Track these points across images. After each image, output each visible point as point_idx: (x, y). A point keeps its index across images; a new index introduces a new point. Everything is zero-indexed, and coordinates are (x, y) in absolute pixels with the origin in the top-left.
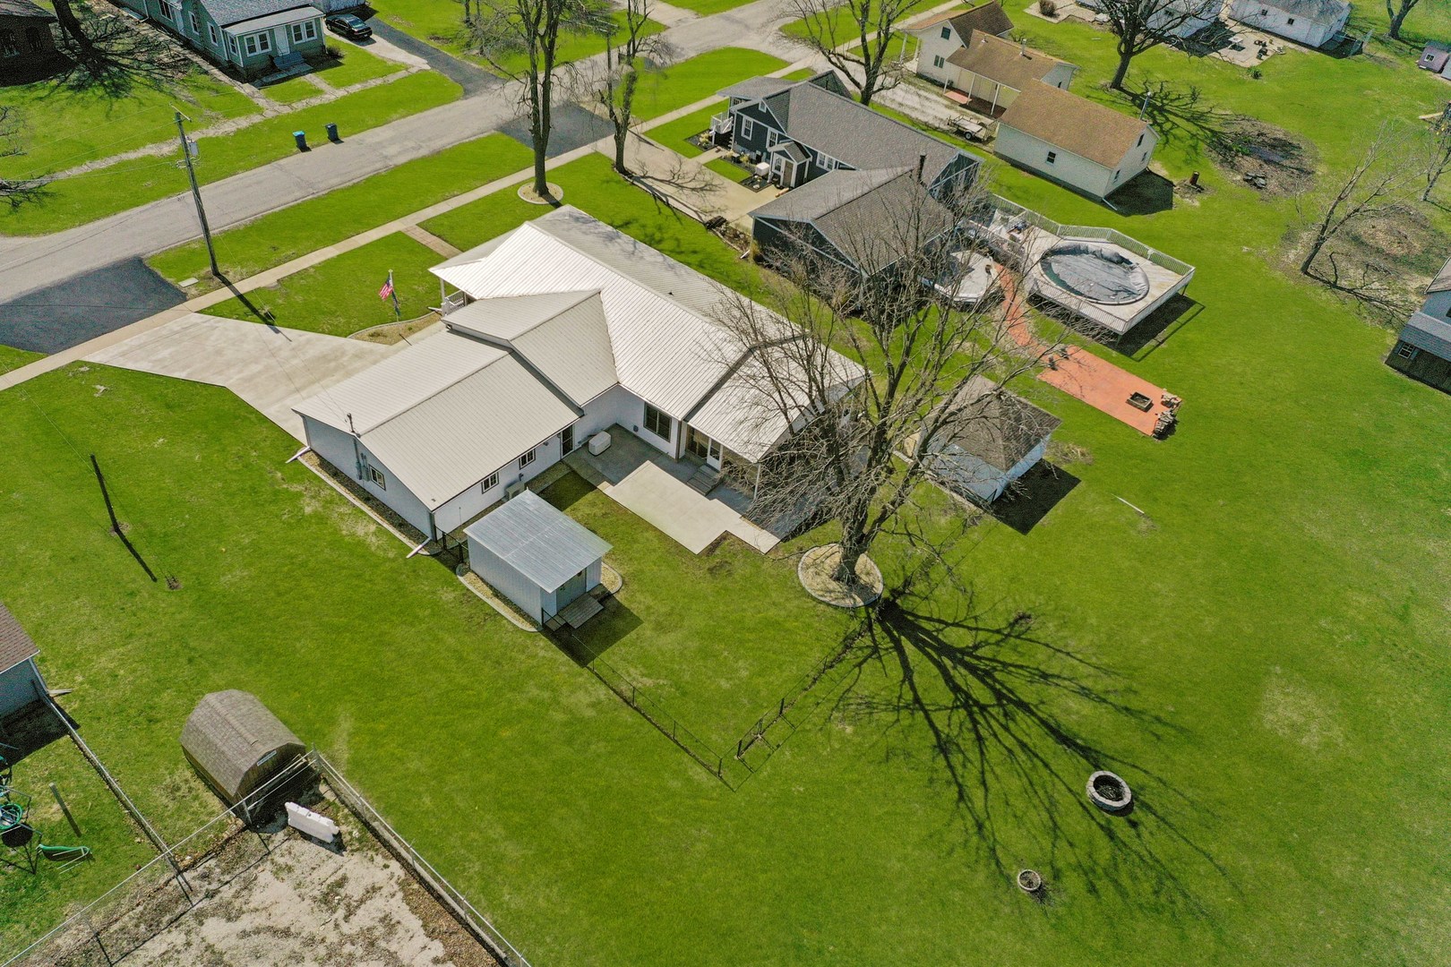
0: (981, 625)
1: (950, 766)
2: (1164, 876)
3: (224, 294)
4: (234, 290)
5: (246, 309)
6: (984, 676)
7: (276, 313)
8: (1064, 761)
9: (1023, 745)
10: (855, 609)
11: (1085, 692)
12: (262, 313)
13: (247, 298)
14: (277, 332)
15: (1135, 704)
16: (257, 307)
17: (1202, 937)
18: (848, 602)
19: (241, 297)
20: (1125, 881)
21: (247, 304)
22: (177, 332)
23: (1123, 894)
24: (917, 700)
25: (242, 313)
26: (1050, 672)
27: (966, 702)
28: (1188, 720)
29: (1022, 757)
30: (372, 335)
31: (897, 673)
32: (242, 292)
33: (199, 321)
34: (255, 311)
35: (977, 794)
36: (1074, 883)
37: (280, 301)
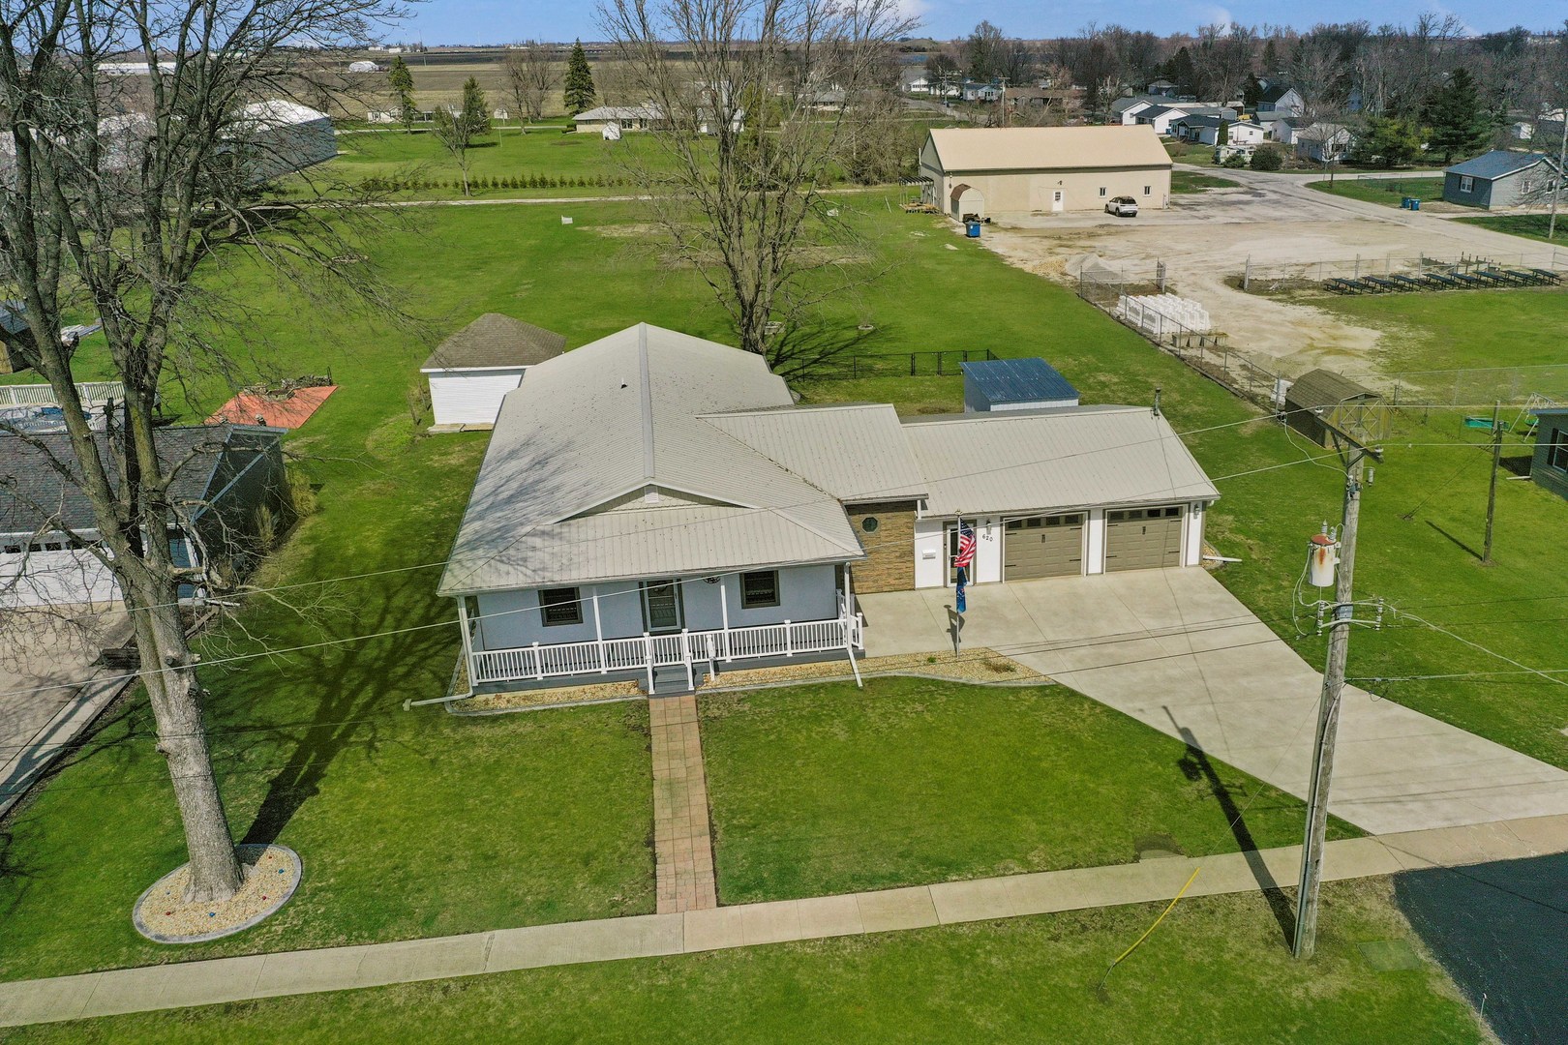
3: (1284, 865)
4: (1259, 869)
5: (1239, 802)
7: (1174, 773)
12: (1204, 782)
13: (1228, 832)
14: (1185, 732)
16: (1214, 803)
19: (1246, 844)
21: (1232, 814)
22: (1416, 797)
25: (1254, 794)
30: (1007, 669)
32: (1240, 856)
33: (1361, 809)
34: (1222, 794)
37: (1154, 796)
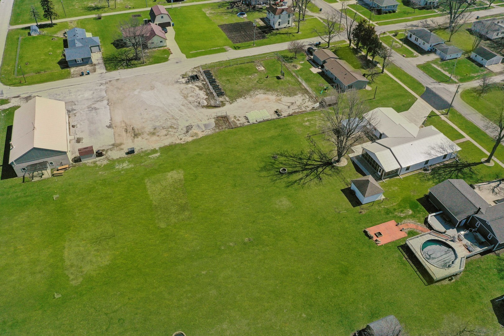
0: (321, 173)
1: (297, 158)
2: (269, 170)
6: (311, 169)
8: (291, 169)
9: (296, 167)
10: (332, 160)
11: (302, 179)
15: (296, 184)
17: (259, 169)
18: (333, 159)
20: (270, 166)
23: (269, 165)
24: (310, 160)
26: (308, 177)
27: (307, 165)
28: (290, 188)
29: (294, 166)
31: (317, 160)
35: (291, 159)
36: (273, 161)
